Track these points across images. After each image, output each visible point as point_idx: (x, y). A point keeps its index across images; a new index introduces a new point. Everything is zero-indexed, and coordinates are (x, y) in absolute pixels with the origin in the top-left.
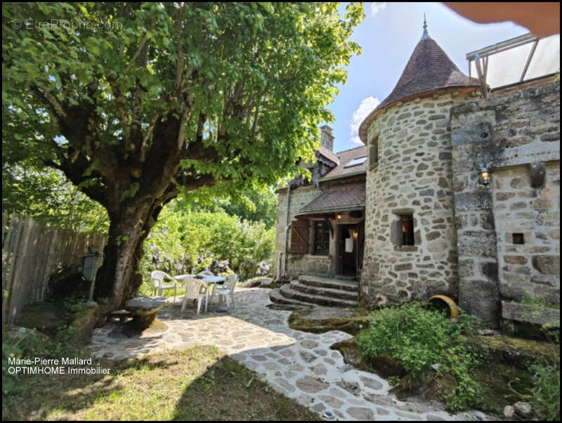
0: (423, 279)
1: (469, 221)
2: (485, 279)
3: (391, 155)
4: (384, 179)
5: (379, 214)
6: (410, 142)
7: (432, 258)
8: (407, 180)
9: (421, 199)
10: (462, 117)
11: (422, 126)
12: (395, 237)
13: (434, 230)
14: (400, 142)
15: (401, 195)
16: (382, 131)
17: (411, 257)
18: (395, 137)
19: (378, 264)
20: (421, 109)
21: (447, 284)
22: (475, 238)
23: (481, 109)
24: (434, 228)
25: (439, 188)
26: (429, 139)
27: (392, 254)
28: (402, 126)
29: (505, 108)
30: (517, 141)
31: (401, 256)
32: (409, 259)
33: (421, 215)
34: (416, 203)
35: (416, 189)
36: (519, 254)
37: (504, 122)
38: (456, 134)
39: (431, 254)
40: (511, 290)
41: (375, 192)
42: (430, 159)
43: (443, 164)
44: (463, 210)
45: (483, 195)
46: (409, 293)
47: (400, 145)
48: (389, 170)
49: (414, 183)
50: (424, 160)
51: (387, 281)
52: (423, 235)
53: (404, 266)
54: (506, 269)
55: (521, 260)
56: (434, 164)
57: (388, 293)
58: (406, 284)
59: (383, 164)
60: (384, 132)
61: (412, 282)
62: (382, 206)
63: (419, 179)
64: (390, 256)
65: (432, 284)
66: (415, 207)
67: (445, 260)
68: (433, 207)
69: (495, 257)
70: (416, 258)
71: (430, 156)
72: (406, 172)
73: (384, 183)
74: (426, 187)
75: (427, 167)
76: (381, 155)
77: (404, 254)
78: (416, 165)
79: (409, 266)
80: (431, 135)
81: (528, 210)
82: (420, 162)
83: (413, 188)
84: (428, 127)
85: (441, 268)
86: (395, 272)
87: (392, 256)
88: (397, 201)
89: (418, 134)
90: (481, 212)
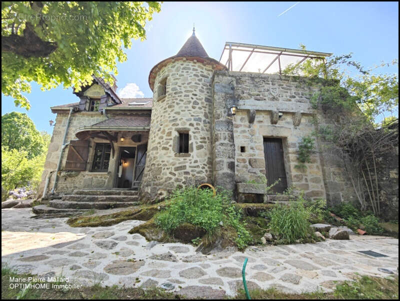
0: (193, 176)
1: (222, 137)
2: (229, 171)
3: (177, 91)
4: (170, 107)
5: (164, 131)
6: (190, 85)
7: (199, 161)
8: (186, 109)
9: (195, 123)
10: (220, 77)
11: (197, 78)
12: (176, 147)
13: (200, 144)
14: (183, 84)
15: (182, 119)
16: (171, 74)
17: (186, 160)
18: (180, 80)
19: (161, 168)
20: (196, 68)
21: (206, 178)
22: (225, 147)
23: (230, 76)
24: (200, 142)
25: (203, 118)
26: (200, 87)
27: (173, 159)
28: (185, 74)
29: (240, 79)
30: (245, 97)
31: (179, 160)
32: (184, 162)
33: (194, 133)
34: (191, 125)
35: (192, 116)
36: (244, 158)
37: (240, 86)
38: (217, 86)
39: (198, 159)
40: (240, 178)
41: (162, 116)
42: (200, 100)
43: (206, 105)
44: (219, 130)
45: (229, 123)
46: (184, 186)
47: (182, 86)
48: (175, 101)
49: (191, 112)
50: (197, 99)
51: (168, 179)
52: (194, 146)
53: (181, 167)
54: (237, 166)
55: (244, 161)
56: (202, 103)
57: (168, 188)
58: (182, 180)
59: (170, 96)
60: (173, 75)
61: (186, 178)
62: (167, 126)
63: (194, 110)
64: (171, 161)
65: (199, 178)
66: (191, 127)
67: (205, 163)
68: (200, 128)
69: (234, 158)
70: (189, 162)
71: (200, 98)
72: (186, 104)
73: (170, 110)
74: (197, 116)
75: (198, 104)
76: (169, 90)
77: (182, 159)
78: (192, 101)
79: (185, 167)
80: (201, 85)
81: (247, 134)
82: (195, 99)
83: (190, 115)
84: (200, 80)
85: (203, 168)
86: (175, 172)
87: (173, 161)
88: (178, 122)
89: (194, 82)
90: (228, 132)
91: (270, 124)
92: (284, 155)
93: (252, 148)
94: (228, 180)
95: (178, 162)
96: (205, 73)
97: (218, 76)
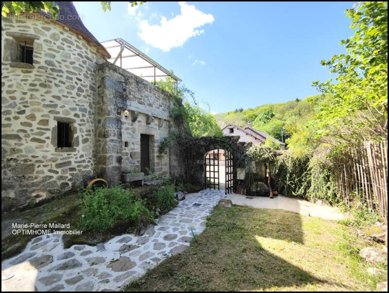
0: (79, 171)
1: (112, 134)
2: (117, 165)
3: (55, 68)
5: (33, 116)
6: (73, 66)
7: (84, 155)
8: (69, 96)
9: (80, 113)
11: (81, 59)
12: (57, 140)
13: (86, 137)
14: (63, 61)
15: (65, 106)
16: (41, 37)
17: (70, 156)
18: (60, 54)
19: (32, 165)
20: (80, 45)
21: (92, 171)
24: (86, 135)
25: (89, 109)
26: (84, 71)
27: (52, 155)
28: (66, 48)
29: (128, 79)
31: (61, 155)
32: (69, 158)
33: (80, 125)
34: (76, 115)
35: (77, 105)
36: (126, 152)
37: (127, 86)
39: (84, 153)
40: (124, 169)
42: (85, 86)
43: (91, 93)
44: (110, 127)
45: (119, 121)
46: (70, 183)
47: (63, 63)
48: (51, 79)
49: (75, 100)
50: (81, 85)
51: (48, 178)
52: (80, 139)
53: (65, 163)
54: (123, 159)
55: (127, 154)
56: (87, 91)
57: (48, 189)
58: (67, 177)
59: (42, 70)
60: (46, 41)
61: (72, 175)
62: (38, 110)
63: (78, 98)
64: (50, 157)
65: (85, 173)
66: (76, 118)
67: (90, 156)
68: (86, 120)
69: (121, 153)
70: (75, 157)
71: (85, 84)
72: (69, 89)
73: (44, 89)
74: (83, 106)
75: (83, 91)
76: (39, 60)
77: (65, 154)
78: (77, 87)
79: (70, 163)
80: (85, 69)
81: (130, 131)
82: (79, 85)
83: (75, 104)
84: (84, 62)
85: (89, 162)
86: (56, 170)
87: (52, 156)
88: (58, 109)
89: (79, 63)
90: (118, 130)
91: (145, 124)
92: (150, 148)
93: (133, 144)
94: (116, 172)
95: (60, 158)
96: (90, 55)
97: (109, 70)
